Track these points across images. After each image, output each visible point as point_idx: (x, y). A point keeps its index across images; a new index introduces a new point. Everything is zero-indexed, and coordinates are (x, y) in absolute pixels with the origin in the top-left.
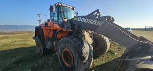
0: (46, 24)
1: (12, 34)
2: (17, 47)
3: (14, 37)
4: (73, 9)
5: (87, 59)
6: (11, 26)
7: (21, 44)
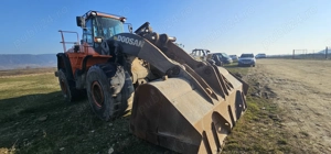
0: (77, 48)
1: (19, 73)
2: (27, 93)
3: (21, 80)
4: (122, 21)
5: (118, 91)
6: (13, 56)
7: (36, 89)
